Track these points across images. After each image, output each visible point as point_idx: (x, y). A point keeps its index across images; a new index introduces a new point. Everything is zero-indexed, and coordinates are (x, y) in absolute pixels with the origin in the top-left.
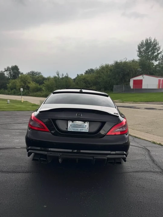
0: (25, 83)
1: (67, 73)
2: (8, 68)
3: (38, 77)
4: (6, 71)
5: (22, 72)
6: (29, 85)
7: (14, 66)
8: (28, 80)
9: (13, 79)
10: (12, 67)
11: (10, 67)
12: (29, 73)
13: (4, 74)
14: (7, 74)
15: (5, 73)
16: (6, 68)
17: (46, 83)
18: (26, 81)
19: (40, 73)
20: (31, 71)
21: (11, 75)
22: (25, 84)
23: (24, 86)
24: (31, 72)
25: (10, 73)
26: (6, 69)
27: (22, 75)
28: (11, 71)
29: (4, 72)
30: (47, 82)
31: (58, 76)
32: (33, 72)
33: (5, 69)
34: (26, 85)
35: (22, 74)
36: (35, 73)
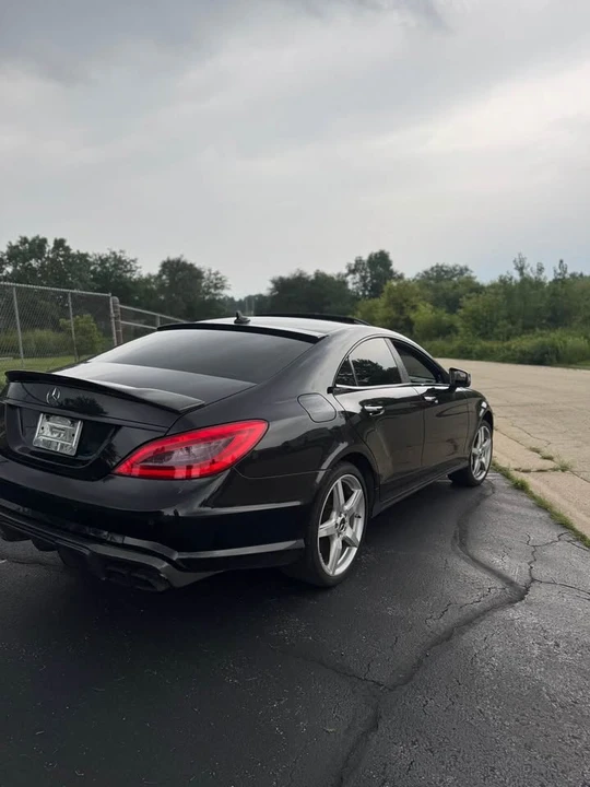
0: (401, 309)
1: (561, 262)
2: (359, 262)
3: (455, 286)
4: (352, 271)
5: (399, 273)
6: (412, 316)
7: (376, 254)
8: (413, 299)
9: (371, 297)
10: (370, 257)
11: (365, 258)
12: (426, 272)
13: (345, 283)
14: (354, 284)
15: (349, 278)
16: (353, 262)
17: (469, 304)
18: (406, 301)
19: (467, 269)
20: (434, 265)
21: (365, 285)
22: (401, 313)
23: (397, 320)
24: (432, 269)
25: (363, 278)
26: (353, 267)
27: (401, 282)
28: (366, 272)
29: (347, 275)
30: (474, 300)
31: (522, 274)
32: (442, 267)
33: (349, 266)
34: (403, 317)
35: (401, 277)
36: (446, 272)
